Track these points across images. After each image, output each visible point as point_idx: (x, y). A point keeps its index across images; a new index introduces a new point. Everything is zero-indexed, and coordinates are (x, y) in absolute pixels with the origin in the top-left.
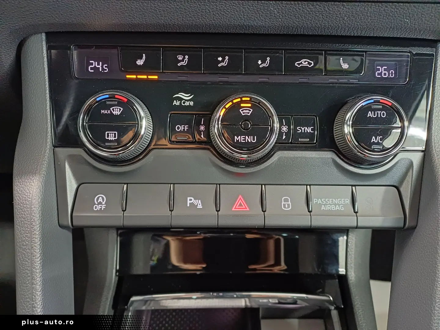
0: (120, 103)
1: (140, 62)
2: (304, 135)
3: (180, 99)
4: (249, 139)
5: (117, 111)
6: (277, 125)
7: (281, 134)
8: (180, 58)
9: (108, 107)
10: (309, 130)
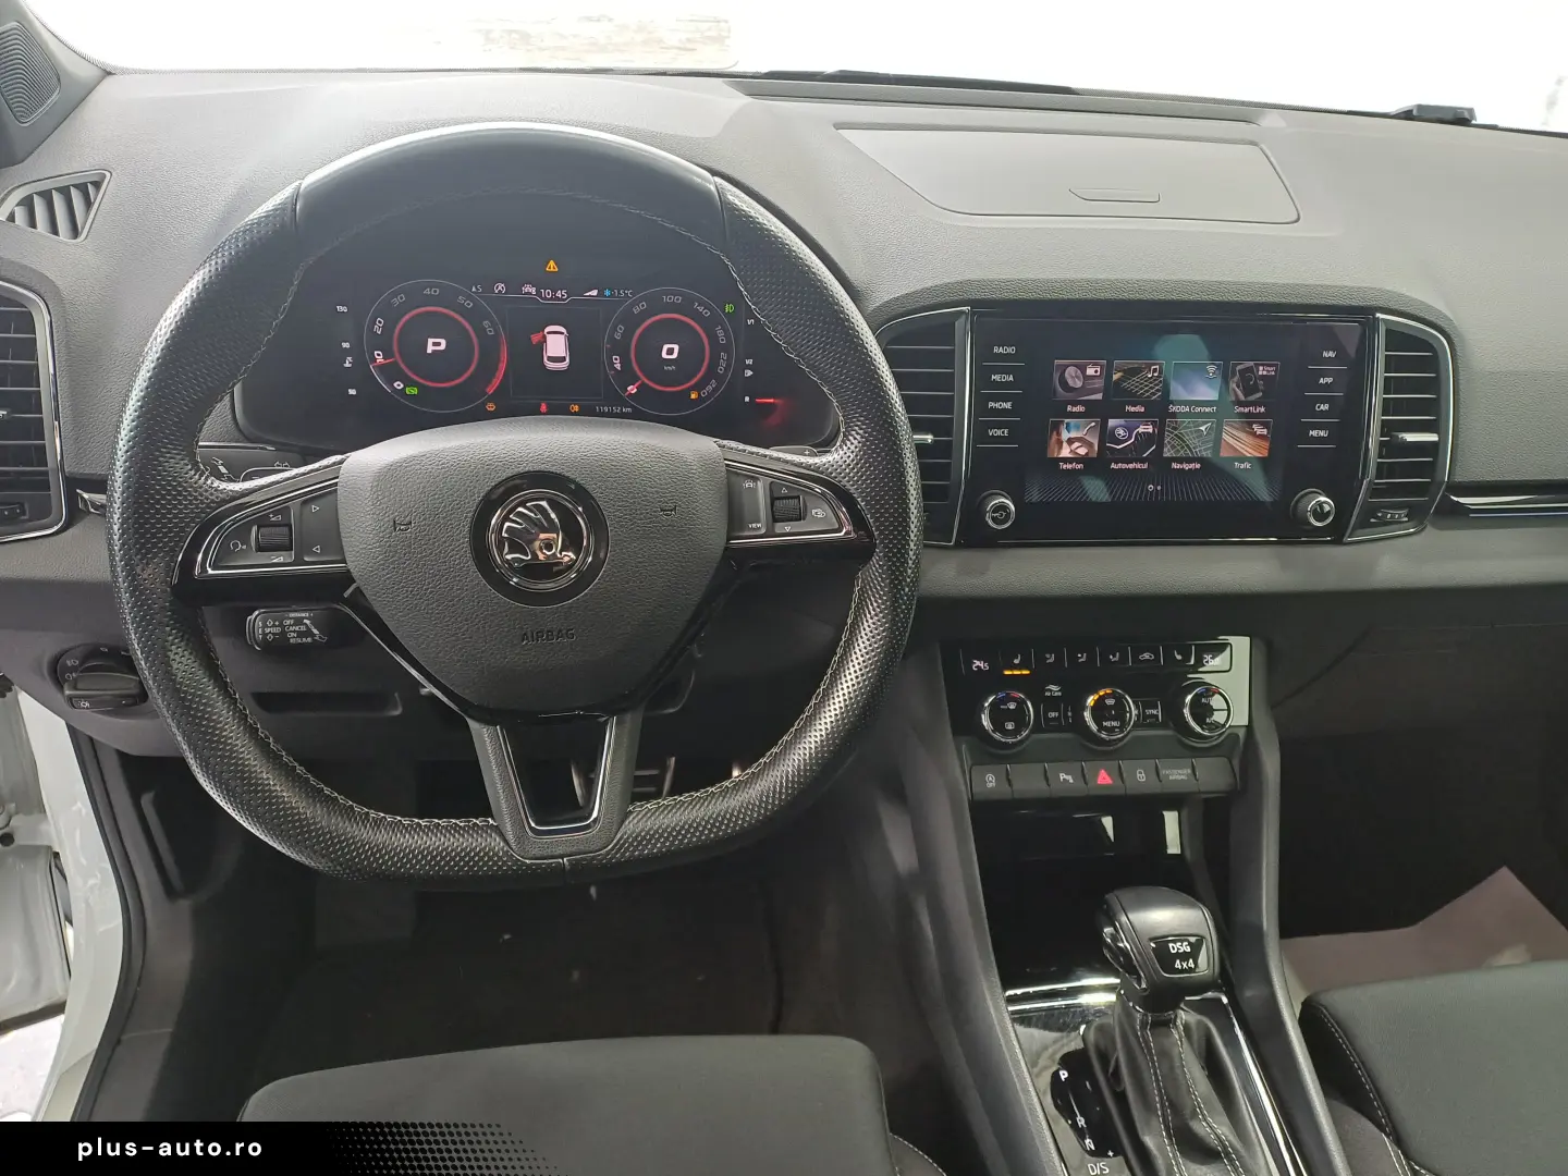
0: (1014, 699)
1: (1016, 661)
2: (1150, 716)
3: (1051, 691)
4: (1114, 724)
5: (1012, 706)
8: (1048, 656)
9: (1004, 703)
10: (1154, 712)
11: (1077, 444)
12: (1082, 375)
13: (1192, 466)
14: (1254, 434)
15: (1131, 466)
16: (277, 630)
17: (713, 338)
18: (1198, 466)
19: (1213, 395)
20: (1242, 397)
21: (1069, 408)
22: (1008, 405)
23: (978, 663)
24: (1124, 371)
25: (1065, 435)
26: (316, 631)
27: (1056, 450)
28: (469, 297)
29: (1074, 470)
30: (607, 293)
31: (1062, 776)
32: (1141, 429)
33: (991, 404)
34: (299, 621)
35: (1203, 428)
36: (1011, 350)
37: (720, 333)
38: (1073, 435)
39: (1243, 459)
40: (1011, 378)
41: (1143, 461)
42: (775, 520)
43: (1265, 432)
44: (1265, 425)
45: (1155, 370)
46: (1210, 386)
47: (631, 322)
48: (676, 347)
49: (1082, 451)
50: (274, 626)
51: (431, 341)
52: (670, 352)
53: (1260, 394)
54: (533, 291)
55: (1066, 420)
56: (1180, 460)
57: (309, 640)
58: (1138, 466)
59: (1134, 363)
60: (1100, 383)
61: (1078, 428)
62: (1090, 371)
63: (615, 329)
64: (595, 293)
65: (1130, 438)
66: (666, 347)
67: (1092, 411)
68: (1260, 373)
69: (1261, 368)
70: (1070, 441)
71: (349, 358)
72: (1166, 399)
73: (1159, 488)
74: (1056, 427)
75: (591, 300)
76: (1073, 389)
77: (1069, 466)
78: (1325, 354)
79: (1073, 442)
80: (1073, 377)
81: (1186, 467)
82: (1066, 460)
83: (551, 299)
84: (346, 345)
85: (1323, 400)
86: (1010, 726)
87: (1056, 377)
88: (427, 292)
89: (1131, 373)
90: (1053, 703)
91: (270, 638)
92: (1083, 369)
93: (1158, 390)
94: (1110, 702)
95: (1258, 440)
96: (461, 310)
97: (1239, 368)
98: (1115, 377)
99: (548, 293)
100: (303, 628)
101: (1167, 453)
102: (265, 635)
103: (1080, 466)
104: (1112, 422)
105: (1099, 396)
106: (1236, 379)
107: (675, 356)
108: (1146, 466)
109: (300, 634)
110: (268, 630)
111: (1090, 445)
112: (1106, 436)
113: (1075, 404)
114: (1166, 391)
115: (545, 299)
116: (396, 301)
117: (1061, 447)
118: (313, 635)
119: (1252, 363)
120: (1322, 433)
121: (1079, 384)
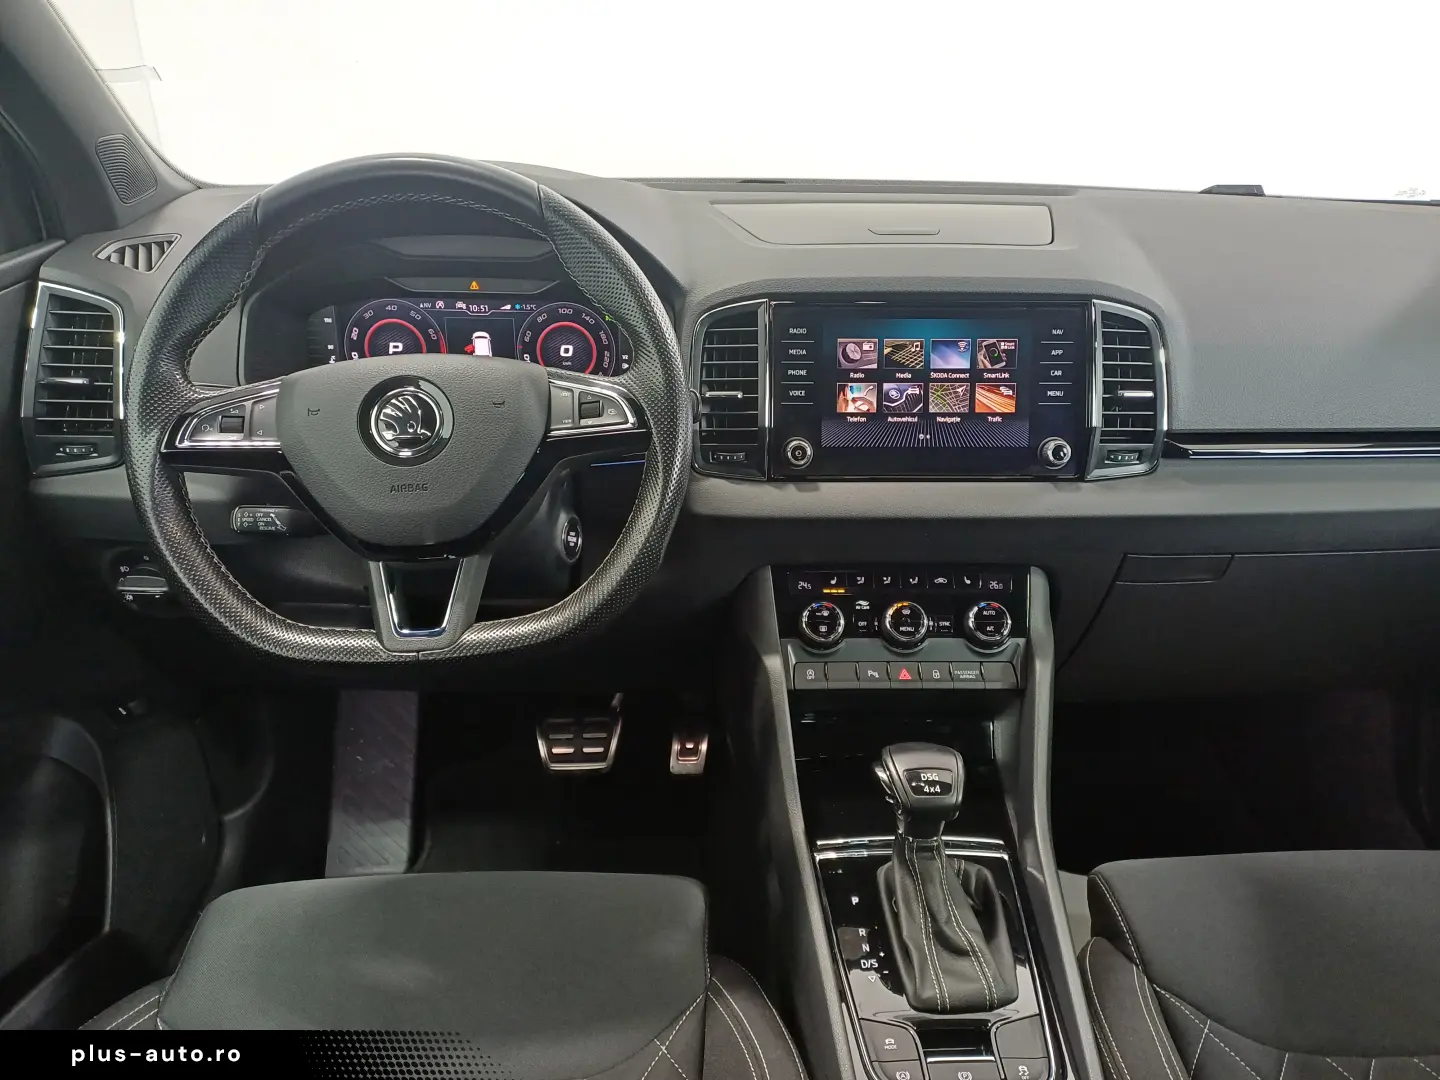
0: (828, 609)
1: (833, 582)
2: (944, 627)
3: (860, 605)
4: (909, 629)
5: (826, 613)
6: (926, 621)
7: (929, 627)
8: (859, 578)
9: (820, 611)
10: (947, 624)
11: (859, 403)
12: (860, 350)
13: (953, 420)
14: (1002, 395)
15: (904, 419)
16: (251, 520)
17: (598, 340)
18: (959, 419)
19: (966, 365)
20: (990, 367)
21: (852, 375)
22: (803, 373)
23: (802, 583)
24: (892, 347)
25: (850, 396)
26: (278, 522)
27: (844, 406)
28: (418, 312)
29: (859, 423)
30: (518, 307)
31: (870, 673)
32: (910, 392)
33: (790, 372)
34: (267, 515)
35: (960, 390)
36: (803, 331)
37: (603, 337)
38: (856, 395)
39: (994, 415)
40: (804, 352)
41: (913, 416)
42: (581, 417)
43: (1011, 393)
44: (1011, 387)
45: (917, 346)
46: (962, 357)
47: (536, 329)
48: (571, 348)
49: (865, 408)
50: (249, 516)
51: (392, 344)
52: (567, 351)
53: (1004, 364)
54: (465, 307)
55: (850, 384)
56: (943, 415)
57: (273, 528)
58: (910, 419)
59: (900, 341)
60: (874, 356)
61: (860, 390)
62: (866, 347)
63: (524, 334)
64: (508, 307)
65: (901, 398)
66: (563, 348)
67: (870, 377)
68: (1002, 347)
69: (1003, 344)
70: (854, 400)
71: (333, 357)
72: (927, 368)
73: (928, 437)
74: (843, 389)
75: (506, 314)
76: (853, 361)
77: (855, 419)
78: (1054, 332)
79: (857, 399)
80: (853, 351)
81: (949, 420)
82: (852, 415)
83: (477, 312)
84: (330, 347)
85: (1057, 368)
86: (823, 629)
87: (840, 351)
88: (388, 308)
89: (898, 348)
90: (862, 614)
91: (246, 525)
92: (860, 345)
93: (921, 361)
94: (906, 612)
95: (1007, 400)
96: (413, 321)
97: (984, 344)
98: (886, 351)
99: (474, 308)
100: (269, 519)
101: (932, 409)
102: (242, 523)
103: (863, 419)
104: (886, 386)
105: (875, 366)
106: (982, 352)
107: (570, 354)
108: (916, 419)
109: (267, 524)
110: (244, 520)
111: (871, 403)
112: (882, 396)
113: (856, 371)
114: (927, 362)
115: (473, 312)
116: (367, 315)
117: (847, 405)
118: (277, 525)
119: (995, 340)
120: (1058, 393)
121: (858, 357)
